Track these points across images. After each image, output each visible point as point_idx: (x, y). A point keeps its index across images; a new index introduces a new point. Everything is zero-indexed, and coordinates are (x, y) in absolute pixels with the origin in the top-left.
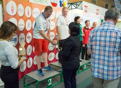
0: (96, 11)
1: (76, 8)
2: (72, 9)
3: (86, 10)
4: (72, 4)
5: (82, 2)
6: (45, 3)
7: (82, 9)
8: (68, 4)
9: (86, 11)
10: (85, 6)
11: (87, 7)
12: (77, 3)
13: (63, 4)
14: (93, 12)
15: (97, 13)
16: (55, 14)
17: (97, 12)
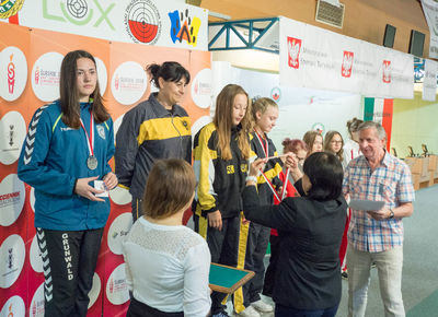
0: (340, 60)
1: (250, 46)
2: (227, 48)
3: (294, 58)
4: (228, 25)
5: (274, 20)
6: (96, 25)
7: (277, 52)
8: (210, 24)
9: (294, 64)
10: (290, 39)
11: (298, 41)
12: (251, 21)
13: (185, 28)
14: (327, 66)
15: (347, 68)
17: (347, 64)
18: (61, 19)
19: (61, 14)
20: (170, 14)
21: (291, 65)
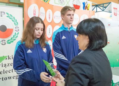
2: (97, 12)
4: (97, 6)
8: (92, 6)
9: (115, 14)
10: (114, 8)
11: (116, 9)
12: (103, 4)
16: (79, 18)
18: (58, 4)
19: (58, 3)
20: (83, 3)
21: (115, 15)
